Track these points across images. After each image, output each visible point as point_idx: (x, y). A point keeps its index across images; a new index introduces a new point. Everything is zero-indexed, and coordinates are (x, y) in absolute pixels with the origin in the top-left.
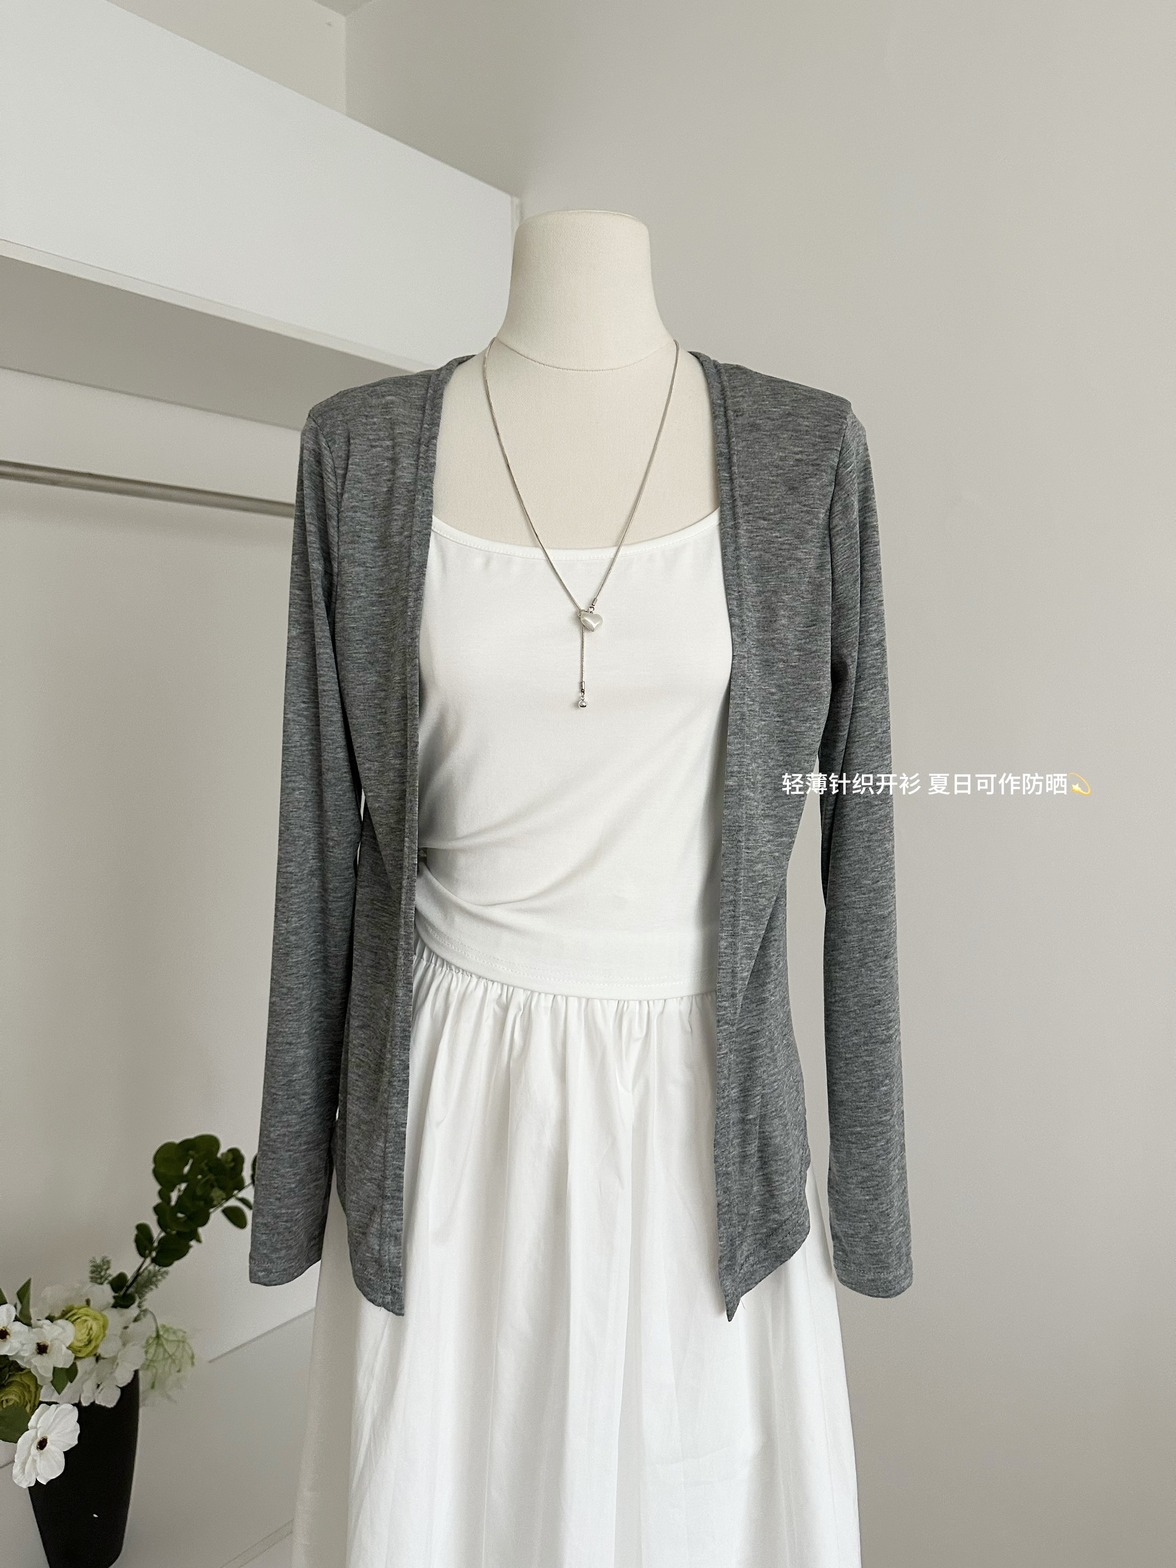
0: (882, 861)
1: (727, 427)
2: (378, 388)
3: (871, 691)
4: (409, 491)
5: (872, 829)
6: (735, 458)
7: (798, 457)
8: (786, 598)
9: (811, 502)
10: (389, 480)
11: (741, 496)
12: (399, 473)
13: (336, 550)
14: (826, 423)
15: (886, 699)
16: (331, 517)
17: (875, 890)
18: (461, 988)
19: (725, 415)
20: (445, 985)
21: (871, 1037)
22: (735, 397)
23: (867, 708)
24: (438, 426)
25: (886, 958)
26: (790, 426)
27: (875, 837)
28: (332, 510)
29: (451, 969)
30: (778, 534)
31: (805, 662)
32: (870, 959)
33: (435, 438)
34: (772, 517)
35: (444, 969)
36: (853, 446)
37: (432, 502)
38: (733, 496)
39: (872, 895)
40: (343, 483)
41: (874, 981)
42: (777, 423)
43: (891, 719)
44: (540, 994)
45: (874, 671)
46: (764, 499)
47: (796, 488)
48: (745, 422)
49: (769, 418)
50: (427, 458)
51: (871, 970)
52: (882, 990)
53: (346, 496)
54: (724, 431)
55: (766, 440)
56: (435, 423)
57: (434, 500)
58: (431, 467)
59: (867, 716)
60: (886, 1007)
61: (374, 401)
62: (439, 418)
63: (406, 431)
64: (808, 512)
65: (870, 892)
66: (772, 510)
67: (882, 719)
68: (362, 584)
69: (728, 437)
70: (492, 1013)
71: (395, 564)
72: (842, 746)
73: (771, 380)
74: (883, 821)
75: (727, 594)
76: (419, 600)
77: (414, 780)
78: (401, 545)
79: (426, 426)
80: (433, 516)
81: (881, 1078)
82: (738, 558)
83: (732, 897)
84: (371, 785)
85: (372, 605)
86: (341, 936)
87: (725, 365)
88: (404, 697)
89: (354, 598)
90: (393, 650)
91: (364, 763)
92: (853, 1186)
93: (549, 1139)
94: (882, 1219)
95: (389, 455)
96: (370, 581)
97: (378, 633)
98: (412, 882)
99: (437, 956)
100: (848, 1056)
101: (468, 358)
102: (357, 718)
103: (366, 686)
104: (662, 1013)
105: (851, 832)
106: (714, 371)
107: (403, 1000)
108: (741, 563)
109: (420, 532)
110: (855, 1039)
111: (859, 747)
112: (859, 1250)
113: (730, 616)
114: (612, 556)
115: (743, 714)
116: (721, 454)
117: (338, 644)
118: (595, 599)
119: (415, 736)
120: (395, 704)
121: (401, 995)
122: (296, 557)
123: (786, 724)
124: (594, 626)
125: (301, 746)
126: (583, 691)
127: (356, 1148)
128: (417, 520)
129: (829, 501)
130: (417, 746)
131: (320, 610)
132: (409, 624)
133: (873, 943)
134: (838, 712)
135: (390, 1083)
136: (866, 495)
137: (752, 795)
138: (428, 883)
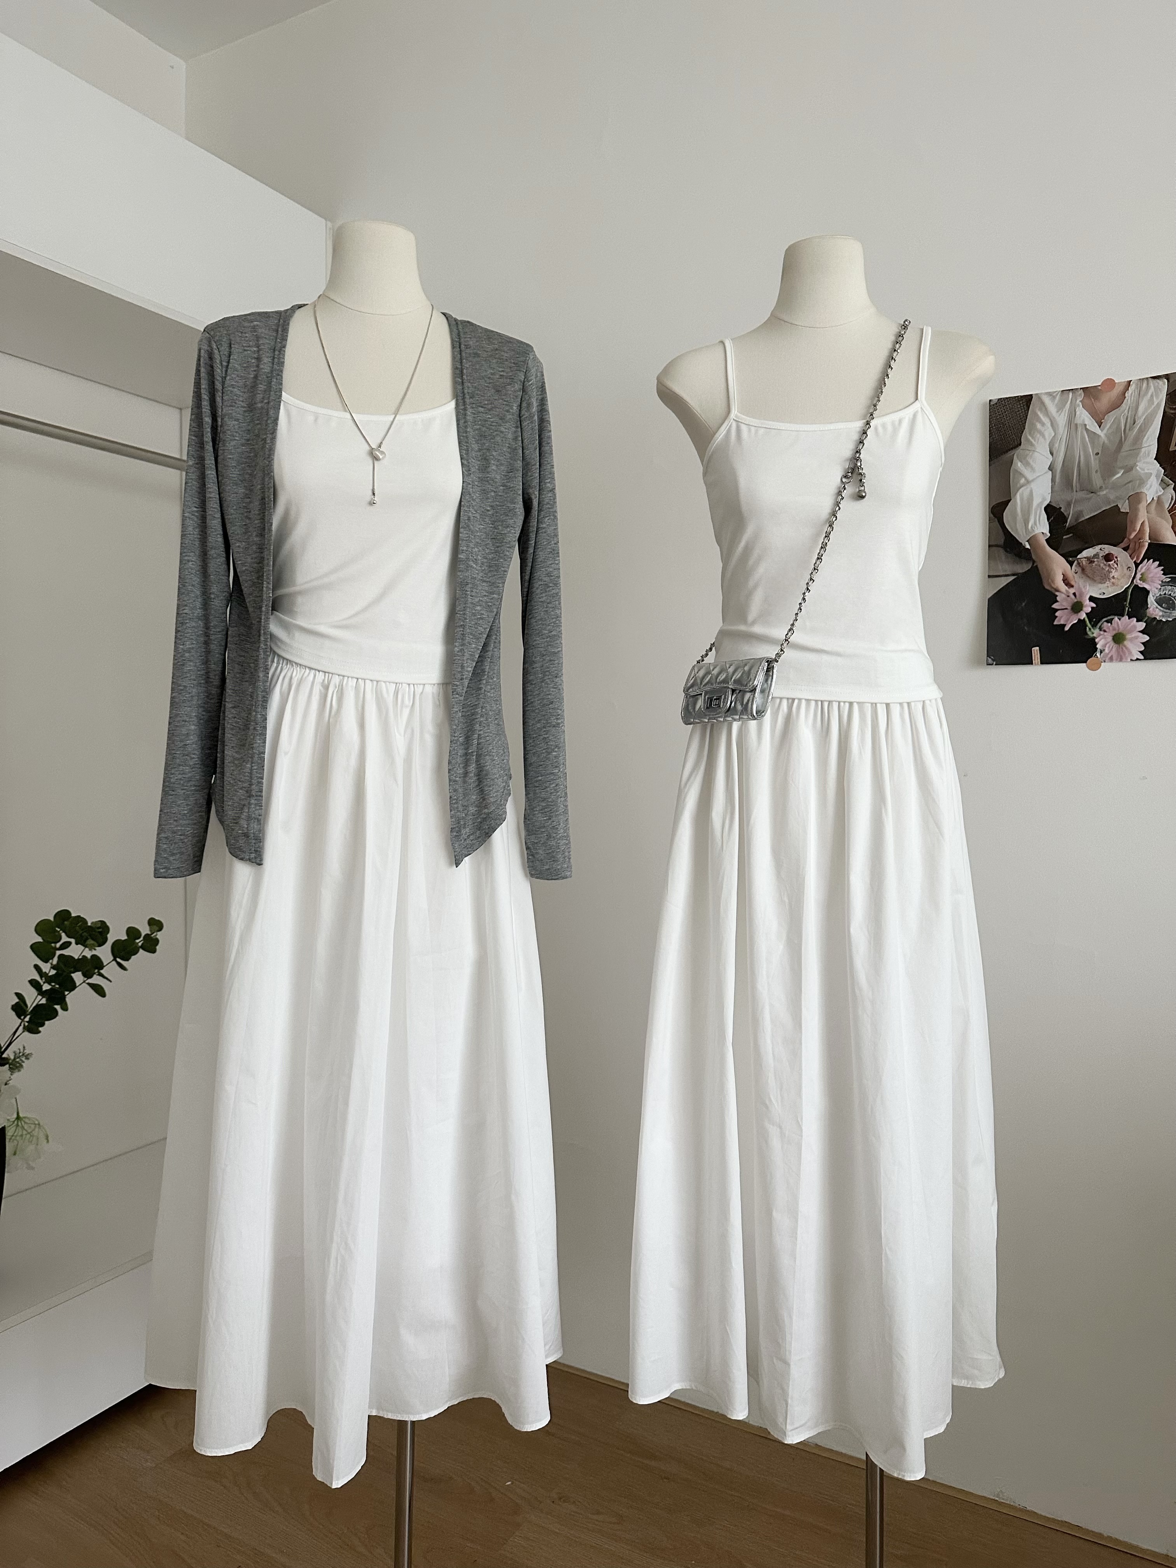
0: (554, 620)
1: (460, 354)
2: (248, 317)
3: (548, 518)
4: (267, 377)
5: (548, 601)
6: (465, 371)
7: (502, 373)
8: (494, 453)
9: (509, 399)
10: (255, 371)
11: (468, 393)
12: (262, 366)
13: (220, 410)
14: (517, 356)
15: (556, 525)
16: (218, 390)
17: (550, 637)
18: (299, 676)
19: (460, 347)
20: (289, 674)
21: (548, 723)
22: (466, 338)
23: (544, 528)
24: (286, 340)
25: (556, 677)
26: (497, 356)
27: (550, 605)
28: (218, 386)
29: (293, 665)
30: (490, 416)
31: (506, 493)
32: (547, 677)
33: (284, 347)
34: (486, 406)
35: (288, 666)
36: (533, 371)
37: (282, 384)
38: (463, 392)
39: (548, 640)
40: (226, 371)
41: (549, 691)
42: (489, 354)
43: (560, 537)
44: (348, 677)
45: (548, 506)
46: (482, 396)
47: (500, 391)
48: (471, 352)
49: (485, 351)
50: (279, 359)
51: (548, 684)
52: (553, 695)
53: (228, 378)
54: (459, 355)
55: (483, 363)
56: (284, 339)
57: (284, 382)
58: (282, 364)
59: (545, 533)
60: (556, 706)
61: (246, 324)
62: (287, 336)
63: (266, 343)
64: (506, 405)
65: (547, 637)
66: (486, 402)
67: (554, 535)
68: (236, 432)
69: (461, 359)
70: (318, 691)
71: (258, 420)
72: (531, 550)
73: (486, 330)
74: (555, 597)
75: (460, 446)
76: (274, 439)
77: (270, 545)
78: (262, 408)
79: (278, 340)
80: (283, 392)
81: (553, 747)
82: (466, 427)
83: (462, 623)
84: (240, 557)
85: (243, 445)
86: (218, 657)
87: (461, 321)
88: (263, 498)
89: (231, 440)
90: (255, 473)
91: (235, 543)
92: (537, 812)
93: (353, 762)
94: (554, 831)
95: (255, 356)
96: (241, 431)
97: (246, 463)
98: (267, 619)
99: (284, 658)
100: (534, 736)
101: (305, 305)
102: (231, 515)
103: (238, 495)
104: (422, 693)
105: (536, 602)
106: (455, 323)
107: (263, 679)
108: (468, 430)
109: (274, 400)
110: (538, 725)
111: (541, 551)
112: (540, 852)
113: (461, 459)
114: (392, 419)
115: (469, 517)
116: (457, 368)
117: (219, 469)
118: (381, 443)
119: (271, 519)
120: (257, 503)
121: (262, 676)
122: (193, 417)
123: (496, 529)
124: (381, 457)
125: (193, 534)
126: (374, 494)
127: (232, 775)
128: (272, 393)
129: (519, 400)
130: (271, 525)
131: (209, 447)
132: (267, 453)
133: (548, 668)
134: (528, 530)
135: (255, 729)
136: (543, 402)
137: (474, 565)
138: (277, 617)
